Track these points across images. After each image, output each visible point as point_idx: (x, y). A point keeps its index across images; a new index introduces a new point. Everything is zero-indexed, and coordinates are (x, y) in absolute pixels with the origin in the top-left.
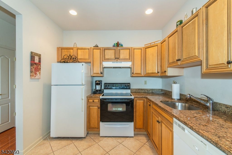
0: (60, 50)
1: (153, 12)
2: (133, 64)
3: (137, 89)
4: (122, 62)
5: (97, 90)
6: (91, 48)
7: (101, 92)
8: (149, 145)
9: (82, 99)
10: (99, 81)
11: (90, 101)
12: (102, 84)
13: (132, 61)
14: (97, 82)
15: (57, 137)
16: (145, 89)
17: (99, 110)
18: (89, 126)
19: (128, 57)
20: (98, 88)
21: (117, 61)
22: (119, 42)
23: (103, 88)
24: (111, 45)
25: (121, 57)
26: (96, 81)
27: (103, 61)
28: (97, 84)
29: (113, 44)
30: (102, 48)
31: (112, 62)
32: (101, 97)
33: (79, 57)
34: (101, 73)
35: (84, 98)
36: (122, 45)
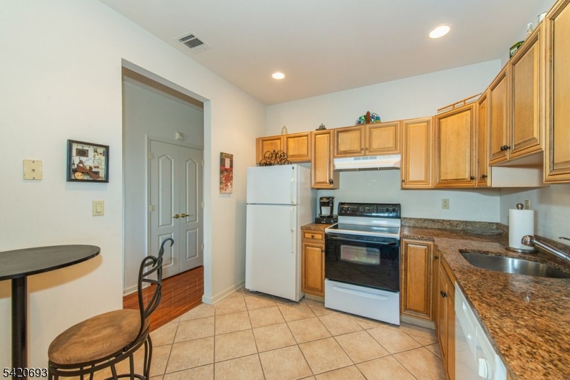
0: (262, 141)
1: (450, 32)
2: (405, 160)
3: (421, 219)
4: (378, 157)
5: (324, 217)
6: (311, 132)
7: (330, 220)
8: (436, 351)
9: (292, 231)
10: (328, 198)
11: (307, 235)
12: (332, 204)
13: (401, 153)
14: (325, 200)
15: (255, 290)
16: (444, 221)
17: (324, 254)
18: (305, 283)
19: (391, 144)
20: (326, 211)
21: (365, 155)
22: (371, 112)
23: (336, 212)
24: (352, 122)
25: (375, 145)
26: (321, 198)
27: (334, 157)
28: (323, 204)
29: (357, 119)
30: (332, 131)
31: (353, 158)
32: (328, 230)
33: (291, 153)
34: (331, 182)
35: (294, 229)
36: (378, 118)
